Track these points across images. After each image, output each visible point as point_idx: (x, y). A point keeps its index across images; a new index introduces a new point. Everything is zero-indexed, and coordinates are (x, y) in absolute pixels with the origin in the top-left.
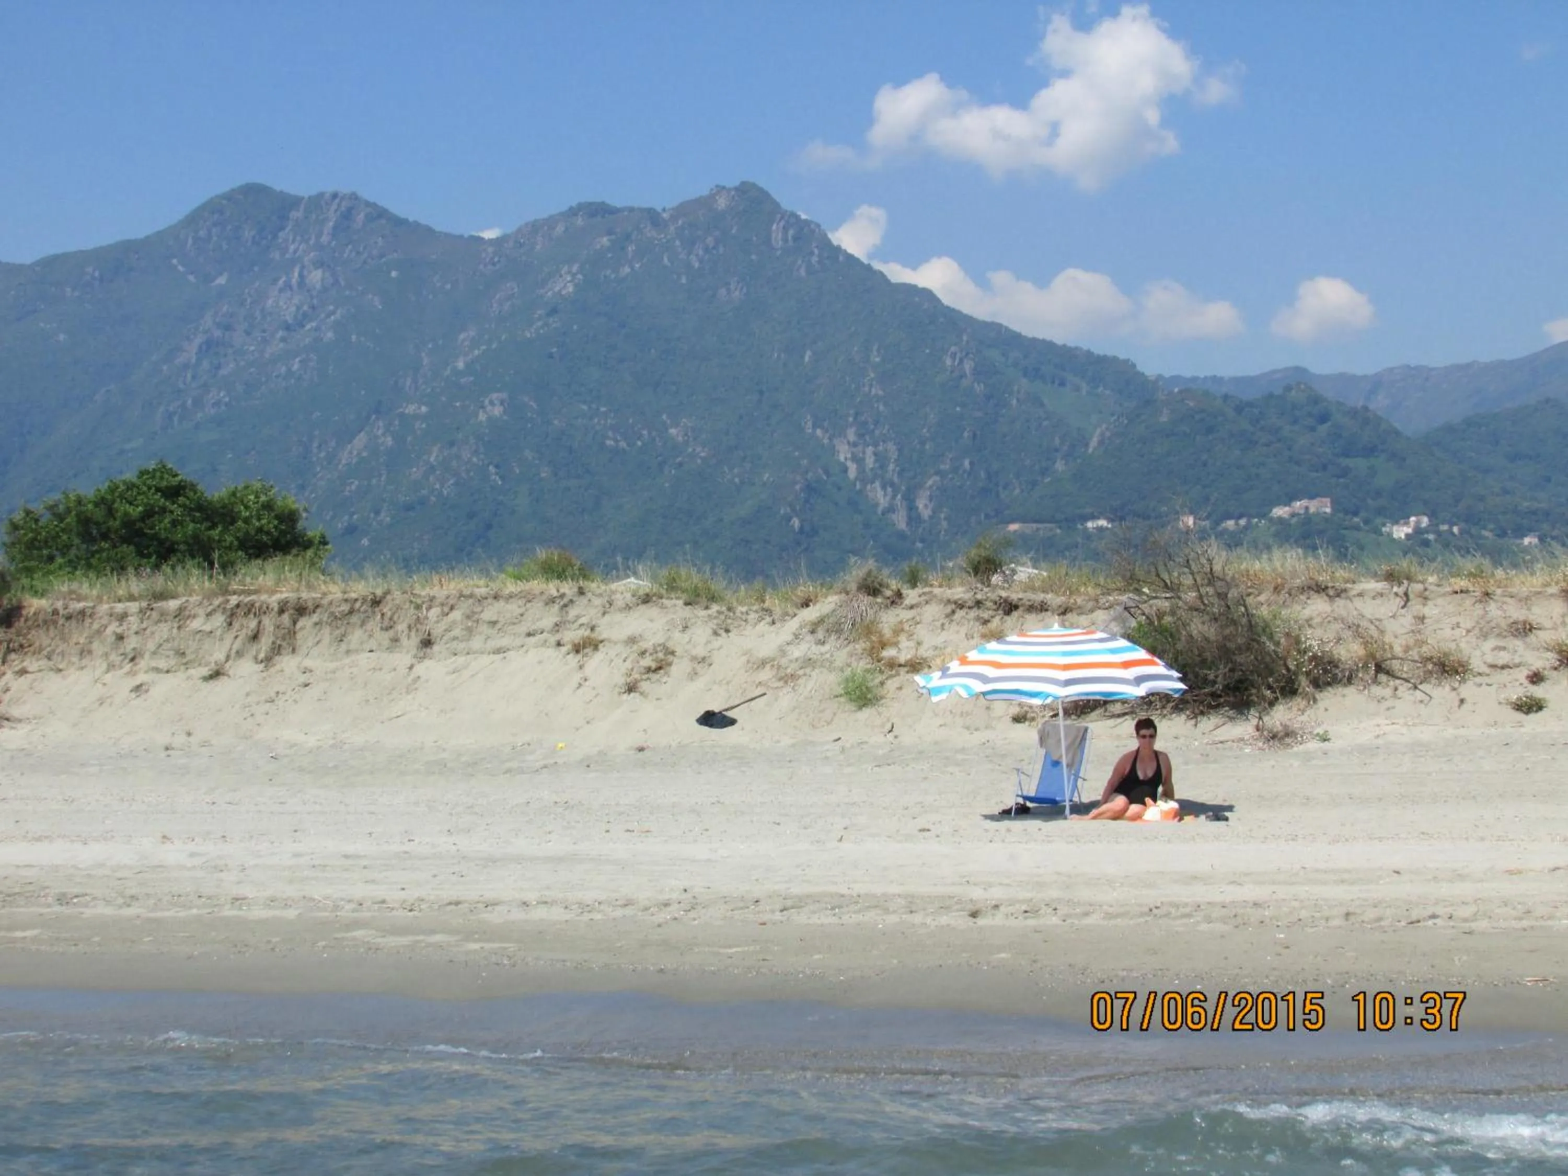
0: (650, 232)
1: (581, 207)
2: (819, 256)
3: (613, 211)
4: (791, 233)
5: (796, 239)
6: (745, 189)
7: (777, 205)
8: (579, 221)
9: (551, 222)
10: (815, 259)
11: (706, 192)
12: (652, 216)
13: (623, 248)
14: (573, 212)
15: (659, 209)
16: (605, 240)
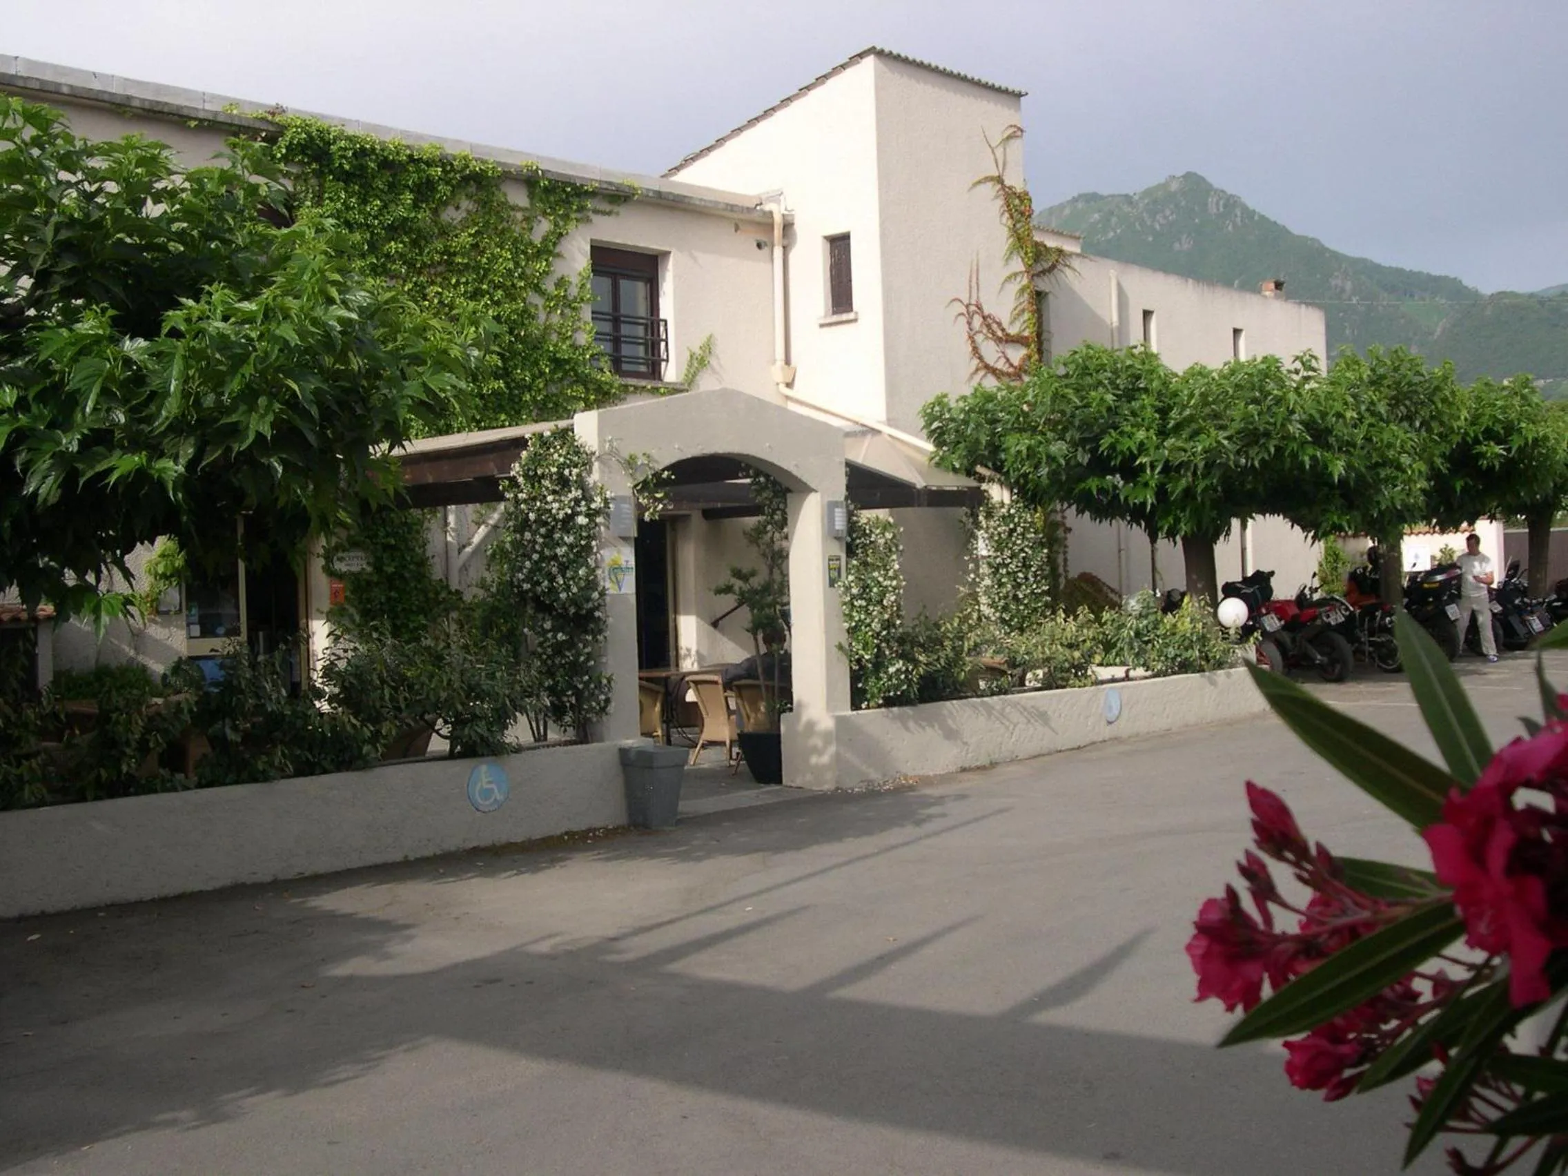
0: (1126, 208)
1: (1080, 196)
2: (1242, 217)
3: (1102, 198)
4: (1221, 203)
5: (1225, 206)
6: (1189, 176)
7: (1211, 185)
8: (1080, 205)
9: (1062, 207)
10: (1239, 220)
11: (1162, 181)
12: (1128, 199)
13: (1109, 220)
14: (1075, 200)
15: (1132, 194)
16: (1096, 216)
